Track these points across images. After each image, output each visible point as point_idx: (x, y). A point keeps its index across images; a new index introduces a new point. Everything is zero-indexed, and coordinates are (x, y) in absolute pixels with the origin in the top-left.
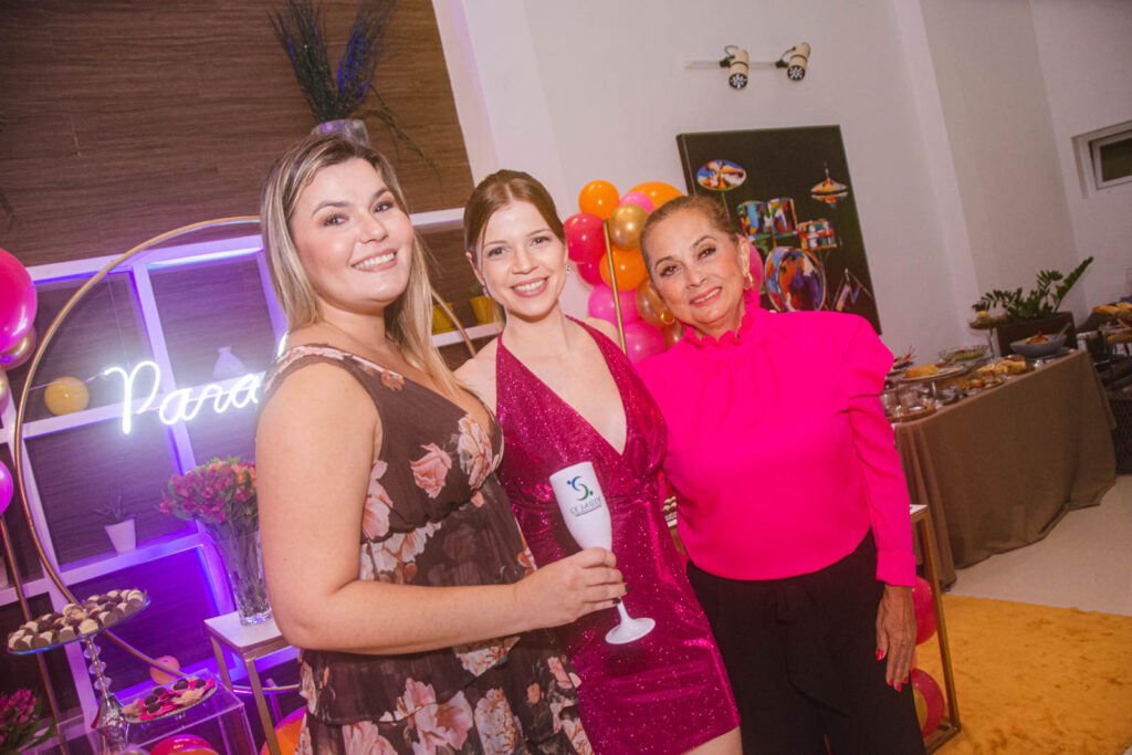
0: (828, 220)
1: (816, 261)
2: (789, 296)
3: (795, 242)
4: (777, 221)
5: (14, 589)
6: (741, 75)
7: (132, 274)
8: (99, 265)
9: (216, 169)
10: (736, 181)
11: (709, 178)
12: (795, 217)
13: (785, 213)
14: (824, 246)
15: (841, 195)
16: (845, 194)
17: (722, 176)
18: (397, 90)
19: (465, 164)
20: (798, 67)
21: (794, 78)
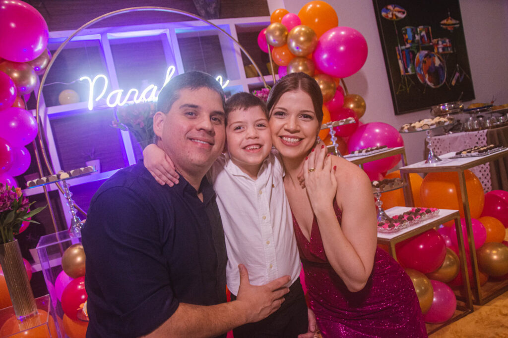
0: (448, 38)
1: (442, 59)
2: (427, 76)
3: (431, 49)
4: (422, 37)
10: (401, 16)
11: (387, 13)
12: (431, 36)
13: (426, 33)
14: (446, 52)
15: (456, 26)
16: (458, 25)
17: (394, 13)
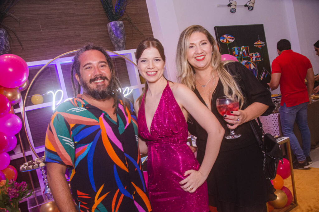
0: (259, 53)
1: (255, 65)
3: (249, 59)
4: (244, 53)
5: (22, 153)
6: (234, 9)
7: (56, 65)
8: (46, 62)
9: (80, 35)
10: (231, 41)
11: (224, 40)
12: (249, 52)
13: (246, 50)
14: (257, 60)
15: (263, 45)
16: (264, 45)
17: (228, 39)
18: (132, 13)
19: (152, 34)
20: (251, 6)
21: (250, 10)
